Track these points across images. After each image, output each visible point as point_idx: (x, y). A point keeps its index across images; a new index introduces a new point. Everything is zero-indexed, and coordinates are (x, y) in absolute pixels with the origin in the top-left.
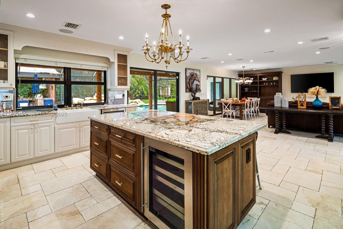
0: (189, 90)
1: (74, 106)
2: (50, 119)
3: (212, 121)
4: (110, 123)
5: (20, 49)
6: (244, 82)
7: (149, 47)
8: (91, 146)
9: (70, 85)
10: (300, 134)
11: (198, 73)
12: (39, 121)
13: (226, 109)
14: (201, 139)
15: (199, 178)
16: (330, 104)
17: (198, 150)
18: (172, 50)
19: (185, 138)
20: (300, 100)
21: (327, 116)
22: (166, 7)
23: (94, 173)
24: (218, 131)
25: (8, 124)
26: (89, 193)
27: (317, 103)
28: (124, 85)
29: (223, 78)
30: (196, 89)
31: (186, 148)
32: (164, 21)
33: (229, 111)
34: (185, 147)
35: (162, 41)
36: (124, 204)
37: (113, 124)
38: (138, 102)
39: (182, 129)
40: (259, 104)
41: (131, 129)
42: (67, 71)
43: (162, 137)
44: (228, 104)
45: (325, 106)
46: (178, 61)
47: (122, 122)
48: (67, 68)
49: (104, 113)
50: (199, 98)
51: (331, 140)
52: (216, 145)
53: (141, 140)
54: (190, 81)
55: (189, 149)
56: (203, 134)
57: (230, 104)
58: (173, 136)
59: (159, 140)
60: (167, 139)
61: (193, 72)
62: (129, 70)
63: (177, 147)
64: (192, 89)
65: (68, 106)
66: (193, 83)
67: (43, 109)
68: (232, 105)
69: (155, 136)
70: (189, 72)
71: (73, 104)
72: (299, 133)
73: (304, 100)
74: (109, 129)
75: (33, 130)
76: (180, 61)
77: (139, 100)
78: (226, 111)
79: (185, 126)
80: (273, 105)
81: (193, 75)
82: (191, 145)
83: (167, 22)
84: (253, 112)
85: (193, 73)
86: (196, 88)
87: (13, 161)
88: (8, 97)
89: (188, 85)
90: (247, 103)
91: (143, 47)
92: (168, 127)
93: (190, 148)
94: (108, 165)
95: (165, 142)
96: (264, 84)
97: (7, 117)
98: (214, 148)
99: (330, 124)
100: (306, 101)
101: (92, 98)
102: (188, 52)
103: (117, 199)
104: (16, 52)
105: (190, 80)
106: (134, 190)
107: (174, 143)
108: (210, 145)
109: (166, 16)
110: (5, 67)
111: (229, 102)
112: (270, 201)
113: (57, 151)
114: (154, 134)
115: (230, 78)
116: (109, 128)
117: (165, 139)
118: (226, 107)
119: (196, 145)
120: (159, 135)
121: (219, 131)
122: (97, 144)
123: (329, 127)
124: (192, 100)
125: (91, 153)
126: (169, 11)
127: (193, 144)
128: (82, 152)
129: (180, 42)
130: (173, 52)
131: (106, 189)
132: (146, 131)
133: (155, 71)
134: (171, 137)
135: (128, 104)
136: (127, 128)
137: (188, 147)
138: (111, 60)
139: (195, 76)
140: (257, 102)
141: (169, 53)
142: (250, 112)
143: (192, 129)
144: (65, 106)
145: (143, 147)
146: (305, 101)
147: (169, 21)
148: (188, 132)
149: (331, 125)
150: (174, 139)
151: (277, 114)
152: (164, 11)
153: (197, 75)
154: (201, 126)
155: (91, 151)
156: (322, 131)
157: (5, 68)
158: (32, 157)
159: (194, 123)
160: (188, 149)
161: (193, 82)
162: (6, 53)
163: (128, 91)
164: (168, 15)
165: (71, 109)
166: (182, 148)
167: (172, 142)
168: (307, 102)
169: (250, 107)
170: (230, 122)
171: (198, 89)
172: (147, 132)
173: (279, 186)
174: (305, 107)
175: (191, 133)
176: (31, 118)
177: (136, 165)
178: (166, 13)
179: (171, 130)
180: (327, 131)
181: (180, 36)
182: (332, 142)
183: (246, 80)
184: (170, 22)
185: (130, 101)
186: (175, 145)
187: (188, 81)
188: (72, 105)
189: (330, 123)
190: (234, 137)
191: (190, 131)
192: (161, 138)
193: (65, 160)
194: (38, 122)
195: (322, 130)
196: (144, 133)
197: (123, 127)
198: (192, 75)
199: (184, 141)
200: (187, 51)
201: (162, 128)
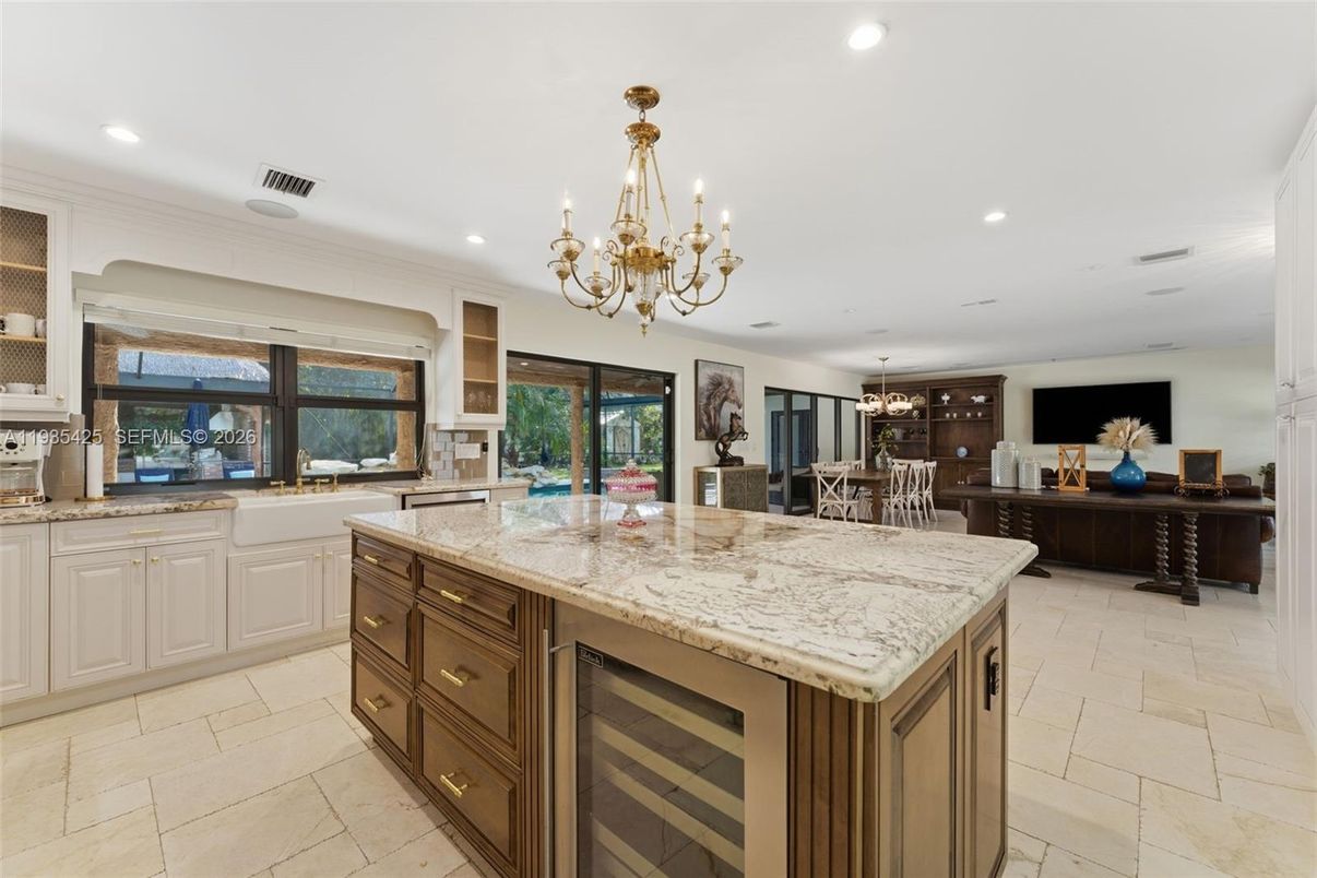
0: (707, 434)
1: (304, 483)
2: (209, 530)
3: (819, 535)
4: (422, 542)
5: (96, 269)
6: (884, 406)
7: (574, 245)
8: (353, 629)
9: (291, 408)
10: (1081, 579)
11: (736, 377)
12: (168, 534)
13: (830, 497)
14: (814, 616)
15: (826, 808)
16: (1182, 478)
17: (821, 677)
18: (662, 263)
19: (742, 611)
20: (1067, 466)
21: (1177, 519)
22: (644, 97)
23: (366, 734)
24: (866, 576)
25: (39, 545)
26: (337, 818)
27: (1130, 475)
28: (485, 411)
29: (814, 397)
30: (731, 429)
31: (755, 661)
32: (633, 153)
33: (840, 502)
34: (749, 655)
35: (628, 216)
36: (477, 868)
37: (432, 546)
38: (537, 475)
39: (715, 569)
40: (931, 480)
41: (501, 567)
42: (282, 358)
43: (637, 605)
44: (836, 479)
45: (1159, 484)
46: (688, 308)
47: (467, 541)
48: (283, 348)
49: (414, 506)
50: (740, 460)
51: (1191, 599)
52: (898, 649)
53: (541, 615)
54: (708, 404)
55: (769, 667)
56: (814, 590)
57: (843, 479)
58: (683, 602)
59: (624, 619)
60: (662, 617)
61: (719, 372)
62: (502, 361)
63: (710, 652)
64: (718, 431)
65: (282, 482)
66: (718, 410)
67: (187, 494)
68: (851, 482)
69: (601, 599)
70: (706, 375)
71: (303, 477)
72: (1075, 573)
73: (1077, 467)
74: (419, 565)
75: (141, 568)
76: (697, 305)
77: (541, 469)
78: (829, 503)
79: (721, 553)
80: (988, 484)
81: (720, 384)
82: (779, 646)
83: (644, 155)
84: (913, 507)
85: (721, 376)
86: (731, 426)
87: (58, 686)
88: (19, 446)
89: (705, 418)
90: (896, 478)
91: (552, 247)
92: (655, 559)
93: (776, 662)
94: (414, 704)
95: (650, 629)
96: (948, 415)
97: (32, 519)
98: (895, 663)
99: (1186, 546)
100: (1087, 469)
101: (384, 460)
102: (726, 271)
103: (448, 844)
104: (80, 281)
105: (709, 398)
106: (512, 820)
107: (693, 636)
108: (871, 647)
109: (645, 135)
110: (37, 336)
111: (840, 473)
112: (1048, 844)
113: (236, 645)
114: (600, 593)
115: (835, 397)
116: (417, 562)
117: (649, 613)
118: (830, 489)
119: (805, 648)
120: (621, 595)
121: (871, 574)
122: (373, 624)
123: (1186, 554)
124: (716, 466)
125: (354, 655)
126: (652, 116)
127: (790, 643)
128: (332, 648)
129: (699, 227)
130: (669, 272)
131: (406, 798)
132: (565, 579)
133: (596, 368)
134: (677, 608)
135: (500, 476)
136: (486, 562)
137: (766, 659)
138: (438, 320)
139: (727, 387)
140: (927, 474)
141: (652, 277)
142: (905, 508)
143: (755, 567)
144: (272, 483)
145: (553, 643)
146: (1083, 466)
147: (652, 152)
148: (745, 583)
149: (1190, 547)
150: (693, 616)
151: (1005, 510)
152: (634, 115)
153: (731, 383)
154: (790, 558)
155: (353, 649)
156: (1158, 567)
157: (36, 340)
158: (138, 667)
159: (755, 544)
160: (769, 669)
161: (721, 405)
162: (38, 283)
163: (500, 432)
164: (650, 126)
165: (296, 493)
166: (737, 661)
167: (682, 632)
168: (1088, 473)
169: (905, 492)
170: (893, 539)
171: (736, 432)
172: (566, 583)
173: (1064, 778)
174: (1083, 487)
175: (757, 584)
176: (136, 526)
177: (520, 717)
178: (643, 120)
179: (671, 571)
180: (1178, 567)
181: (699, 201)
182: (1198, 605)
183: (889, 402)
184: (656, 154)
185: (509, 470)
186: (699, 646)
187: (704, 401)
188: (300, 480)
189: (1187, 542)
190: (954, 605)
191: (752, 576)
192: (630, 608)
193: (265, 678)
194: (161, 539)
195: (1159, 563)
196: (555, 584)
197: (468, 558)
198: (717, 383)
199: (744, 629)
200: (721, 268)
201: (630, 562)
